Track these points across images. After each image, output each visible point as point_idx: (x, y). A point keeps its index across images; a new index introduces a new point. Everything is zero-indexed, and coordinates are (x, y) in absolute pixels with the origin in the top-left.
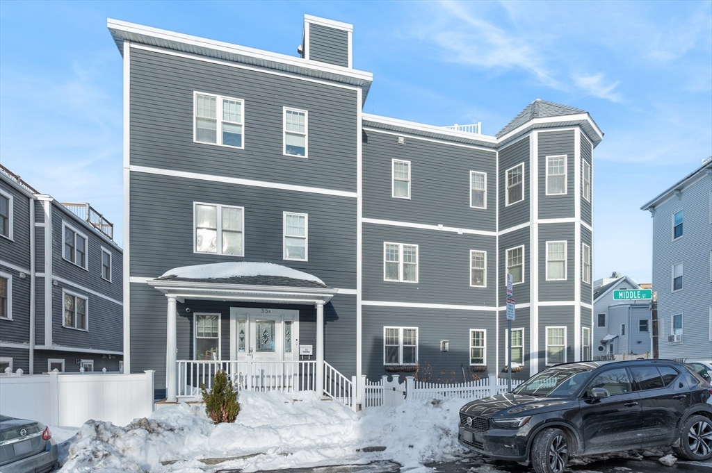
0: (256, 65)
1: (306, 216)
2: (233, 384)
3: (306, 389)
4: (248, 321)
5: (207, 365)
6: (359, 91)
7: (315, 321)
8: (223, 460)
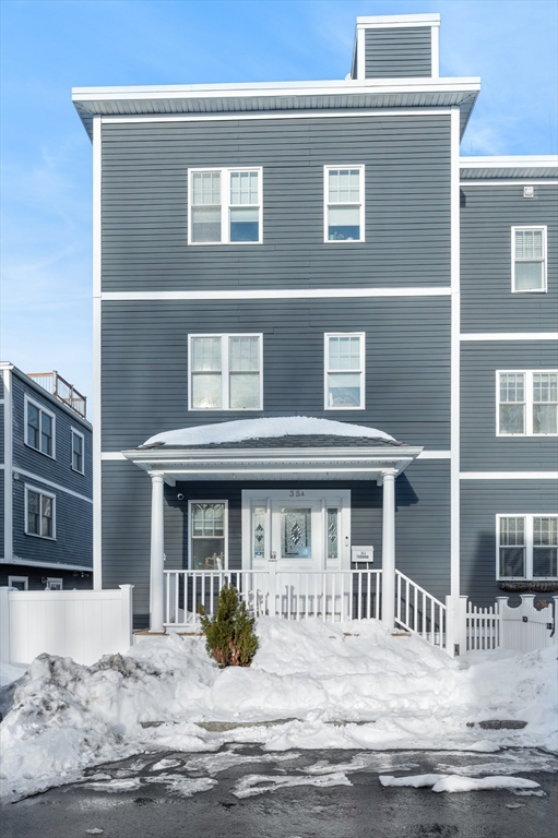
0: (281, 109)
1: (362, 336)
2: (247, 607)
3: (364, 616)
4: (268, 510)
5: (208, 579)
6: (455, 114)
7: (380, 506)
8: (234, 726)
